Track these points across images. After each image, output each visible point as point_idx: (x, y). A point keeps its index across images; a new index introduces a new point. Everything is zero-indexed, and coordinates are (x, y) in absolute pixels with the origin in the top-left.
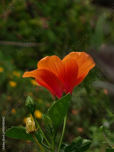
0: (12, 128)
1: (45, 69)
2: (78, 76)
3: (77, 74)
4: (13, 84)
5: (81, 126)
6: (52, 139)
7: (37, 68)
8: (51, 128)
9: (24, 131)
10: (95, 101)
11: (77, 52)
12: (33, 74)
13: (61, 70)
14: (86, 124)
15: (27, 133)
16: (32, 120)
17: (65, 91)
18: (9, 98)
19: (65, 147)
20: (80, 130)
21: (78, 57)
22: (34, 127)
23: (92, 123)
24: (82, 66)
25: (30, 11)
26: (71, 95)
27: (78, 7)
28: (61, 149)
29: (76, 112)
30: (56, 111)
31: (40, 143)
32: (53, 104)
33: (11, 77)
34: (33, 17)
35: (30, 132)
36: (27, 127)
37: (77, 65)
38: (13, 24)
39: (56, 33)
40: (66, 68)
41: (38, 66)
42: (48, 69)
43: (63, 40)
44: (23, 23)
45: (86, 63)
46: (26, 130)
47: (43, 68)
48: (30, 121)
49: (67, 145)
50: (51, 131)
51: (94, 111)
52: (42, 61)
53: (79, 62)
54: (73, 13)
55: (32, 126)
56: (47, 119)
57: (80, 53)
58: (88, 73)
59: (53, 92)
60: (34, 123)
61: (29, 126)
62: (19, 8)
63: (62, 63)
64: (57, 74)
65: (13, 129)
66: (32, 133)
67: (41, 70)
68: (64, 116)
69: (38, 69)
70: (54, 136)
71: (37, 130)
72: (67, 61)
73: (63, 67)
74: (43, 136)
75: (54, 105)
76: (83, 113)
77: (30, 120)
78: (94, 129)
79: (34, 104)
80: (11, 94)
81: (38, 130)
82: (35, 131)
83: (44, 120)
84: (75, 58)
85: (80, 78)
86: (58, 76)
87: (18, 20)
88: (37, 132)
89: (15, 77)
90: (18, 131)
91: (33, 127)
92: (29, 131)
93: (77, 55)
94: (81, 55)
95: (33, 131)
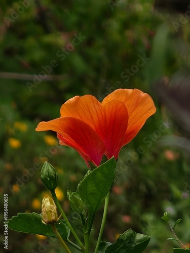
0: (19, 215)
1: (73, 117)
2: (128, 129)
3: (126, 126)
4: (14, 143)
5: (128, 212)
6: (86, 234)
7: (59, 116)
8: (82, 216)
9: (38, 220)
10: (151, 171)
11: (125, 89)
12: (53, 126)
13: (99, 119)
14: (136, 209)
15: (44, 223)
16: (51, 203)
17: (106, 153)
18: (8, 166)
19: (106, 247)
20: (126, 219)
21: (128, 97)
22: (55, 214)
23: (146, 208)
24: (134, 113)
25: (43, 21)
26: (117, 160)
27: (122, 16)
28: (99, 251)
29: (119, 190)
30: (91, 188)
31: (65, 240)
32: (86, 175)
33: (12, 131)
34: (47, 31)
35: (48, 222)
36: (43, 213)
37: (126, 110)
38: (14, 43)
39: (87, 58)
40: (107, 115)
41: (62, 112)
42: (78, 117)
43: (98, 70)
44: (31, 42)
45: (141, 108)
46: (41, 219)
47: (70, 116)
48: (48, 204)
49: (109, 244)
50: (83, 221)
51: (149, 189)
52: (68, 103)
53: (129, 105)
54: (114, 25)
55: (51, 211)
56: (76, 201)
57: (130, 91)
58: (143, 124)
59: (86, 156)
60: (55, 207)
61: (47, 212)
62: (24, 16)
63: (100, 107)
64: (92, 126)
65: (20, 217)
66: (52, 223)
67: (65, 119)
68: (105, 195)
69: (61, 118)
70: (88, 229)
71: (60, 219)
72: (109, 103)
73: (103, 113)
74: (69, 229)
75: (88, 177)
76: (131, 191)
77: (49, 201)
78: (149, 217)
79: (55, 175)
80: (12, 160)
81: (62, 218)
82: (56, 220)
83: (71, 202)
84: (123, 99)
85: (131, 133)
86: (94, 129)
87: (23, 36)
88: (59, 221)
89: (18, 132)
90: (28, 219)
91: (53, 214)
92: (47, 220)
93: (126, 94)
94: (132, 93)
95: (53, 221)
